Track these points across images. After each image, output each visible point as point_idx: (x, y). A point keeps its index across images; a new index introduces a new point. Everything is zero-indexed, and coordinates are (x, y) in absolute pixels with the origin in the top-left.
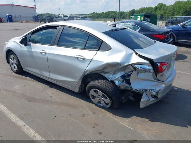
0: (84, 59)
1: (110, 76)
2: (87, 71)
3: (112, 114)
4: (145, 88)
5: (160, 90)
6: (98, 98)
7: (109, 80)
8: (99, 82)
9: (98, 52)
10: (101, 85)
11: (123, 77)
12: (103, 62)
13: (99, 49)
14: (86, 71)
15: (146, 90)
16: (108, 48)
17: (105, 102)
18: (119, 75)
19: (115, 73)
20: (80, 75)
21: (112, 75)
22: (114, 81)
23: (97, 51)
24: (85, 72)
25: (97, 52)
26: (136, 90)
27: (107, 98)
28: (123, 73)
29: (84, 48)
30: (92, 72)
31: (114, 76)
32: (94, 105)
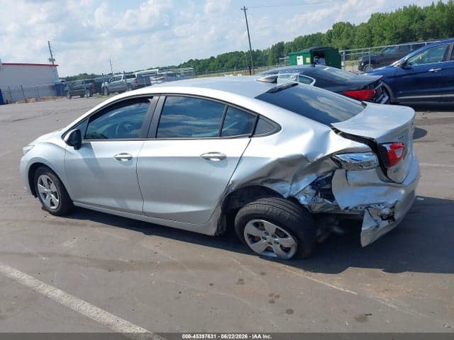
0: (223, 158)
1: (285, 188)
2: (233, 182)
4: (366, 202)
5: (397, 201)
6: (266, 239)
7: (286, 196)
8: (264, 203)
9: (252, 139)
10: (270, 210)
11: (314, 185)
12: (268, 158)
13: (254, 133)
14: (230, 183)
15: (368, 207)
16: (274, 128)
17: (281, 246)
18: (304, 183)
19: (295, 179)
20: (218, 194)
21: (291, 185)
22: (296, 197)
23: (250, 137)
24: (228, 187)
25: (249, 139)
26: (347, 208)
27: (286, 236)
28: (313, 177)
29: (220, 136)
30: (245, 183)
31: (294, 186)
32: (257, 258)
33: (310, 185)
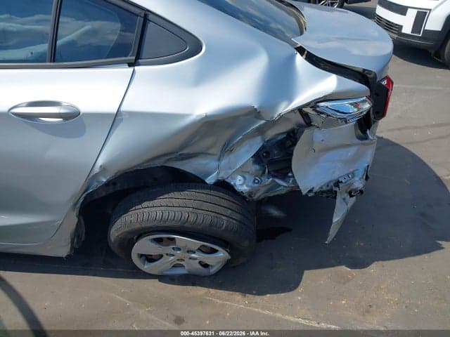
2: (103, 168)
3: (238, 296)
5: (368, 166)
6: (173, 255)
9: (136, 68)
13: (138, 57)
14: (97, 169)
15: (337, 183)
16: (185, 45)
17: (200, 262)
18: (246, 153)
19: (227, 149)
21: (219, 160)
22: (227, 180)
23: (131, 65)
24: (92, 178)
25: (131, 69)
26: (310, 191)
27: (214, 251)
33: (252, 157)
